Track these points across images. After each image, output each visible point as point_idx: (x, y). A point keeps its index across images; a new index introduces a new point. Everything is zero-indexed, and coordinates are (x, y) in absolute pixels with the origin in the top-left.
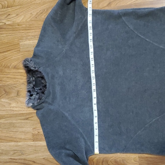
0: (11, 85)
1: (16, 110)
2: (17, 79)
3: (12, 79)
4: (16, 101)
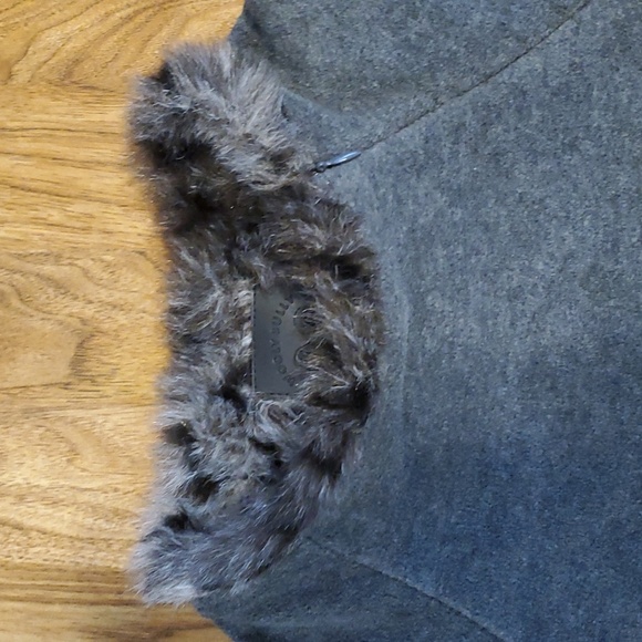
0: (15, 263)
1: (49, 526)
2: (78, 208)
3: (29, 198)
4: (62, 439)
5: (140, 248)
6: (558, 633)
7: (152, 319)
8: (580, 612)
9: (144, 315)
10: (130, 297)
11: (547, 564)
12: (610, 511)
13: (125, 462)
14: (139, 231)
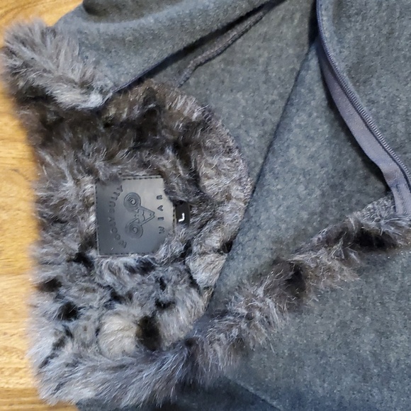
5: (14, 167)
6: (312, 400)
7: (25, 214)
8: (326, 385)
9: (19, 212)
10: (9, 201)
11: (300, 354)
12: (338, 315)
13: (10, 314)
14: (14, 156)
